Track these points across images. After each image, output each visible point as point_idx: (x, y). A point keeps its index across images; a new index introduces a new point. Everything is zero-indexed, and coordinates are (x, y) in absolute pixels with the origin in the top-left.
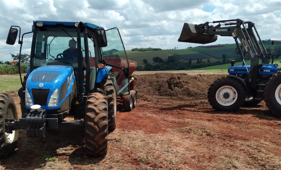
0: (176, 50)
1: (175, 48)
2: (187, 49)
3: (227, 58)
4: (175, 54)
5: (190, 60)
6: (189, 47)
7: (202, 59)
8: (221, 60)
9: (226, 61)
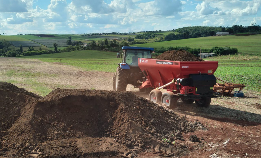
0: (5, 36)
1: (4, 34)
2: (16, 36)
3: (58, 47)
4: (3, 40)
5: (21, 48)
6: (19, 34)
7: (34, 47)
8: (53, 49)
9: (58, 50)
